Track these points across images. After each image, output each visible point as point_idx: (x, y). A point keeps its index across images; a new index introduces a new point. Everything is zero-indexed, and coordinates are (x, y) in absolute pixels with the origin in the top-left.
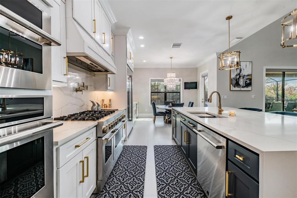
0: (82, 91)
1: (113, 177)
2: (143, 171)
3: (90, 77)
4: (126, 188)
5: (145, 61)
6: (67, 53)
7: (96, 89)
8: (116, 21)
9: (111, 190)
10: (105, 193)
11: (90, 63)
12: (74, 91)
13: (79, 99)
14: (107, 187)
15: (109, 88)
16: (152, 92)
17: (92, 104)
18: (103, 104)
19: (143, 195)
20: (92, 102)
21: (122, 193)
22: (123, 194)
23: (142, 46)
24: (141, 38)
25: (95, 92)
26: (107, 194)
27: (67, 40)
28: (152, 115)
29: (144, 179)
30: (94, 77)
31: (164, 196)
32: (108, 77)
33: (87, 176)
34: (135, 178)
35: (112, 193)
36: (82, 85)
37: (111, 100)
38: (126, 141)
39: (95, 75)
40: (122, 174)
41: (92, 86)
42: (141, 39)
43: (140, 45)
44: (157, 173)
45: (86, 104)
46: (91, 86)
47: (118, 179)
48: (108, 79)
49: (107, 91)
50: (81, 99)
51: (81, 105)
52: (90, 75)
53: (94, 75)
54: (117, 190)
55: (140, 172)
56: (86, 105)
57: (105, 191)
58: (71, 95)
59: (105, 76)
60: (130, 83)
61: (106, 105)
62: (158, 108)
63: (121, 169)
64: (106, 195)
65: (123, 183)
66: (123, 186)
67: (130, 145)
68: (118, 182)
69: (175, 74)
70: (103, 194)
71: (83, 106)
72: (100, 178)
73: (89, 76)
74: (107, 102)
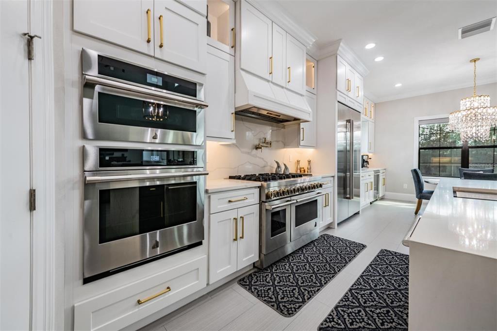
0: (261, 148)
1: (287, 262)
2: (332, 273)
3: (276, 130)
4: (294, 280)
5: (398, 85)
6: (235, 108)
7: (285, 145)
8: (314, 41)
9: (277, 273)
10: (269, 273)
11: (268, 113)
12: (254, 149)
13: (260, 158)
14: (275, 268)
15: (302, 143)
16: (420, 149)
17: (276, 166)
18: (299, 167)
19: (311, 297)
20: (277, 162)
21: (286, 282)
22: (288, 283)
23: (379, 59)
24: (370, 46)
25: (285, 149)
26: (270, 274)
27: (236, 94)
28: (413, 196)
29: (327, 282)
30: (282, 129)
31: (343, 314)
32: (301, 127)
33: (242, 237)
34: (314, 275)
35: (275, 277)
36: (264, 141)
37: (310, 161)
38: (333, 230)
39: (286, 127)
40: (300, 264)
41: (281, 142)
42: (368, 49)
43: (374, 59)
44: (354, 286)
45: (269, 164)
46: (277, 141)
47: (291, 267)
48: (302, 130)
49: (299, 147)
50: (263, 159)
51: (263, 166)
52: (277, 127)
53: (284, 127)
54: (282, 276)
55: (326, 272)
56: (270, 166)
57: (269, 271)
58: (248, 153)
59: (296, 127)
60: (348, 134)
61: (303, 168)
62: (427, 182)
63: (302, 259)
64: (268, 275)
65: (295, 273)
66: (292, 276)
67: (335, 235)
68: (289, 269)
69: (489, 98)
70: (266, 273)
71: (266, 168)
72: (264, 251)
73: (275, 128)
74: (304, 165)
